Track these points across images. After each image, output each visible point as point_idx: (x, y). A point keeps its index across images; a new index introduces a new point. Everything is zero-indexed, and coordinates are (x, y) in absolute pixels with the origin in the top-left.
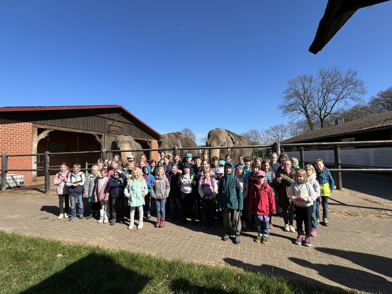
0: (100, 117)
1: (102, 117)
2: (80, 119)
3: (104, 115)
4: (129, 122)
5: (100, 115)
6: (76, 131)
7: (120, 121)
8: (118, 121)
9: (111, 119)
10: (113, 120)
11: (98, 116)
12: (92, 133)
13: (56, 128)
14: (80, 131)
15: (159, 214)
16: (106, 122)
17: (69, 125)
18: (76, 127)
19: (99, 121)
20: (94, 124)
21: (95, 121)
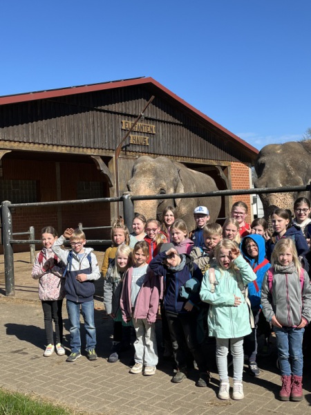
0: (104, 111)
1: (108, 112)
2: (63, 121)
3: (113, 107)
4: (171, 119)
5: (105, 108)
6: (55, 150)
7: (150, 119)
8: (147, 119)
9: (128, 115)
10: (135, 116)
11: (101, 111)
12: (89, 152)
13: (16, 146)
14: (63, 150)
15: (286, 365)
16: (118, 122)
17: (40, 136)
18: (56, 139)
19: (103, 122)
20: (92, 131)
21: (93, 123)
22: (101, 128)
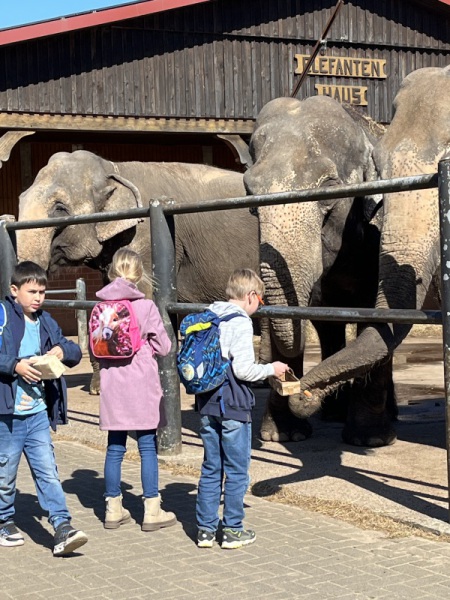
0: (250, 39)
1: (259, 39)
2: (148, 66)
5: (250, 31)
6: (131, 126)
7: (373, 47)
8: (359, 46)
11: (240, 38)
12: (211, 127)
13: (44, 122)
14: (152, 126)
16: (287, 59)
17: (96, 100)
18: (132, 104)
19: (247, 63)
20: (218, 84)
21: (222, 65)
22: (243, 75)
